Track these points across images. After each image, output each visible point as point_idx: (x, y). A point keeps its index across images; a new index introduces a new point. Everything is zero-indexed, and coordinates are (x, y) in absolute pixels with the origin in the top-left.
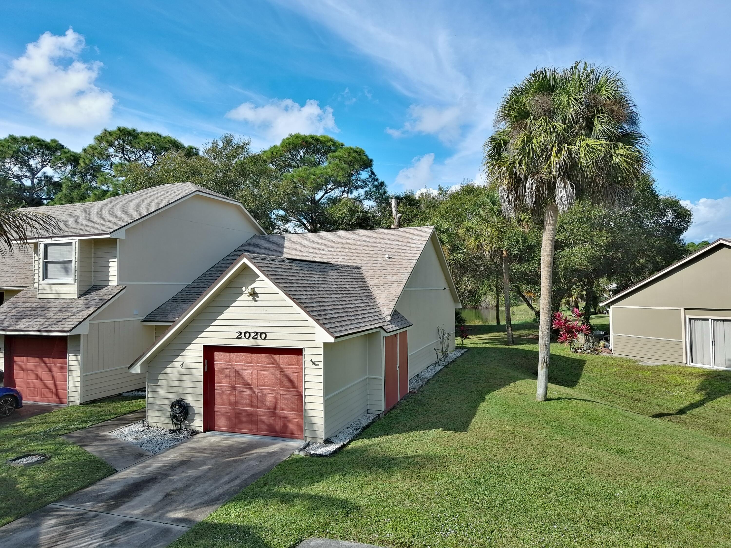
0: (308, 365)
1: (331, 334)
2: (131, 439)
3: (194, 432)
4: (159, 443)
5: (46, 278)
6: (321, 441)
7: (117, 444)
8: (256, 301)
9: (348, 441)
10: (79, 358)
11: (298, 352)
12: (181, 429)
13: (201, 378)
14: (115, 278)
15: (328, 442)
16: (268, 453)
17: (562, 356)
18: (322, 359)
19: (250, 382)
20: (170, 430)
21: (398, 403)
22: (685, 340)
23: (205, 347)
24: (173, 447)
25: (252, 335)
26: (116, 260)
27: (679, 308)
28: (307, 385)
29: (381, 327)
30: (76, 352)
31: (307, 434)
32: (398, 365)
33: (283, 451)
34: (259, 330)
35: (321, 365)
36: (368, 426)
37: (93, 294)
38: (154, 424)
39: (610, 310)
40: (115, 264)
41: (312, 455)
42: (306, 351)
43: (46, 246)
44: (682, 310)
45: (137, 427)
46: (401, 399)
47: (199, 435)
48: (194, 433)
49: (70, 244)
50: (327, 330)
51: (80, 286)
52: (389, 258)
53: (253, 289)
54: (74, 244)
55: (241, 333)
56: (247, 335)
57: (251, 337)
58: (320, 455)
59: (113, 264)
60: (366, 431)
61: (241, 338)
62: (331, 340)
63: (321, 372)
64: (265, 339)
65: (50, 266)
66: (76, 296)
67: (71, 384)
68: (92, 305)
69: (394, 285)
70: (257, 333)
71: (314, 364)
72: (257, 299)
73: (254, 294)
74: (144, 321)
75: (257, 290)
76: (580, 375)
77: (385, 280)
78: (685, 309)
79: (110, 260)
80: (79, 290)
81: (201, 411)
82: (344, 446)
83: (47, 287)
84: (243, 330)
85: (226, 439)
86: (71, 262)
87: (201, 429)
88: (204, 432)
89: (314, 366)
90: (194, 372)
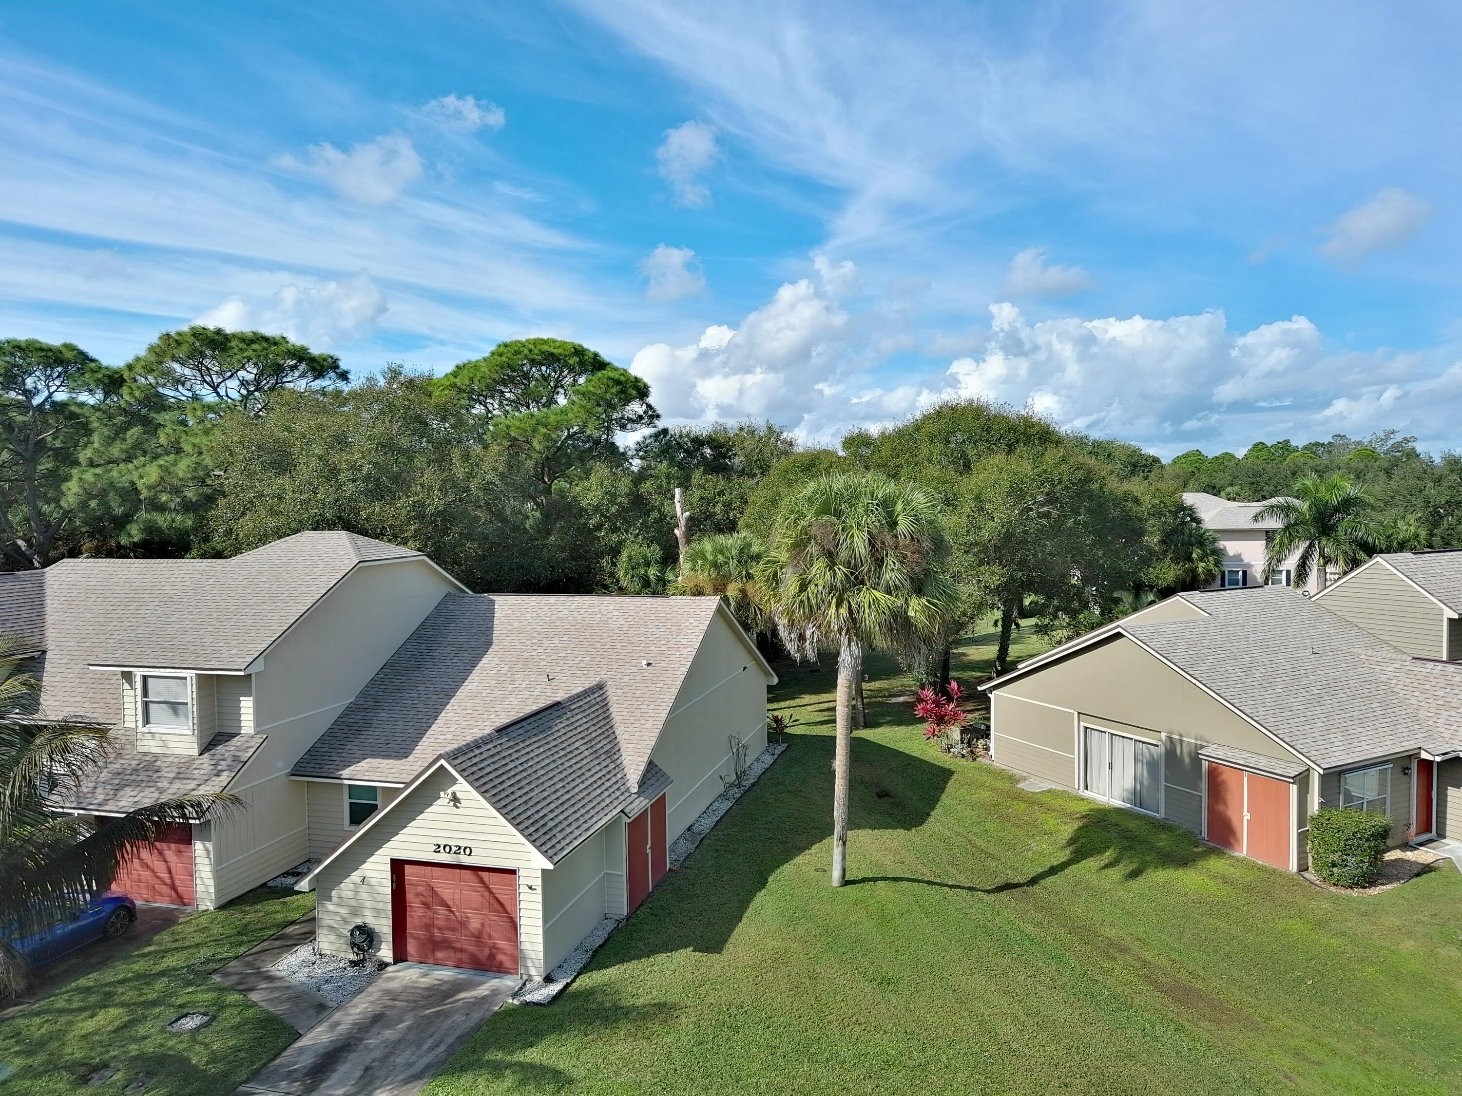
0: (523, 889)
1: (550, 858)
2: (302, 976)
3: (381, 965)
4: (340, 984)
5: (148, 723)
6: (538, 979)
7: (288, 988)
8: (458, 807)
9: (572, 977)
10: (210, 846)
11: (513, 872)
12: (364, 960)
13: (389, 898)
14: (252, 724)
15: (548, 979)
16: (476, 998)
17: (925, 762)
18: (540, 884)
19: (450, 903)
20: (351, 962)
21: (650, 895)
22: (1077, 756)
23: (393, 861)
24: (360, 991)
25: (454, 849)
26: (251, 698)
27: (1072, 711)
28: (523, 913)
29: (622, 811)
30: (206, 838)
31: (521, 971)
32: (649, 846)
33: (495, 993)
34: (463, 844)
35: (539, 890)
36: (601, 946)
37: (220, 749)
38: (329, 952)
39: (992, 696)
40: (251, 704)
41: (527, 1004)
42: (521, 873)
43: (145, 678)
44: (1076, 714)
45: (304, 952)
46: (655, 887)
47: (389, 969)
48: (383, 966)
49: (185, 678)
50: (545, 853)
51: (201, 737)
52: (649, 664)
53: (454, 794)
54: (189, 679)
55: (439, 846)
56: (447, 849)
57: (452, 852)
58: (538, 1004)
59: (247, 705)
60: (598, 957)
61: (439, 852)
62: (550, 866)
63: (539, 898)
64: (469, 855)
65: (151, 706)
66: (196, 753)
67: (198, 881)
68: (223, 771)
69: (649, 725)
70: (460, 848)
71: (530, 888)
72: (459, 805)
73: (455, 800)
74: (292, 775)
75: (459, 795)
76: (937, 800)
77: (637, 713)
78: (1079, 713)
79: (242, 698)
80: (200, 744)
81: (390, 938)
82: (568, 985)
83: (148, 736)
84: (442, 843)
85: (425, 975)
86: (186, 704)
87: (391, 960)
88: (395, 964)
89: (531, 891)
90: (381, 890)
